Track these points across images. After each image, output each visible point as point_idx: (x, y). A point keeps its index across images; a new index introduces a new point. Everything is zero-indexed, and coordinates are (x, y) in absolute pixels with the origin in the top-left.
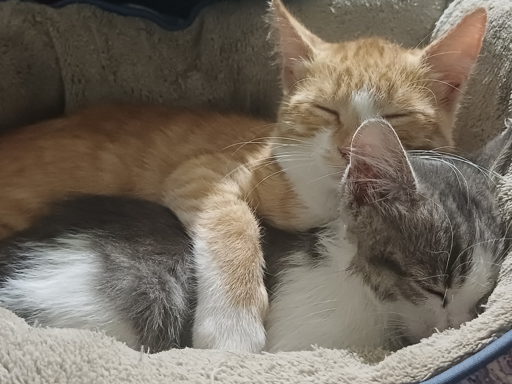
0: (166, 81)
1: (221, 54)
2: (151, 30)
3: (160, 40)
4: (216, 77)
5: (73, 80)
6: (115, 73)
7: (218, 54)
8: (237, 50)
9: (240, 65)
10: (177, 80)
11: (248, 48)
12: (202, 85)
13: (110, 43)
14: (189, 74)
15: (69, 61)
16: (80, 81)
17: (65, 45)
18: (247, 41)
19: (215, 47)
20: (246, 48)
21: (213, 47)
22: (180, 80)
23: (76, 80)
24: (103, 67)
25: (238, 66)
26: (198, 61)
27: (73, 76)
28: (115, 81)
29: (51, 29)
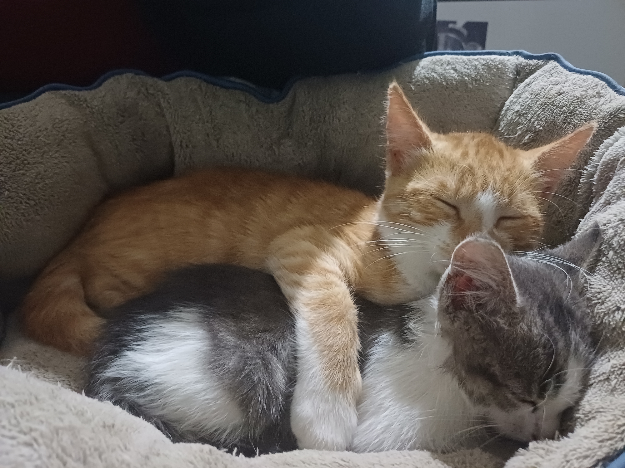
0: (262, 147)
1: (310, 124)
2: (249, 102)
3: (257, 111)
4: (306, 144)
5: (181, 146)
6: (218, 141)
7: (308, 124)
8: (325, 121)
9: (327, 134)
10: (272, 147)
11: (335, 120)
12: (293, 151)
13: (213, 113)
14: (282, 141)
15: (177, 129)
16: (187, 146)
17: (175, 115)
18: (334, 114)
19: (306, 118)
20: (333, 120)
21: (304, 117)
22: (274, 147)
23: (184, 145)
24: (208, 135)
25: (325, 135)
26: (290, 130)
27: (181, 142)
28: (218, 147)
29: (162, 100)
